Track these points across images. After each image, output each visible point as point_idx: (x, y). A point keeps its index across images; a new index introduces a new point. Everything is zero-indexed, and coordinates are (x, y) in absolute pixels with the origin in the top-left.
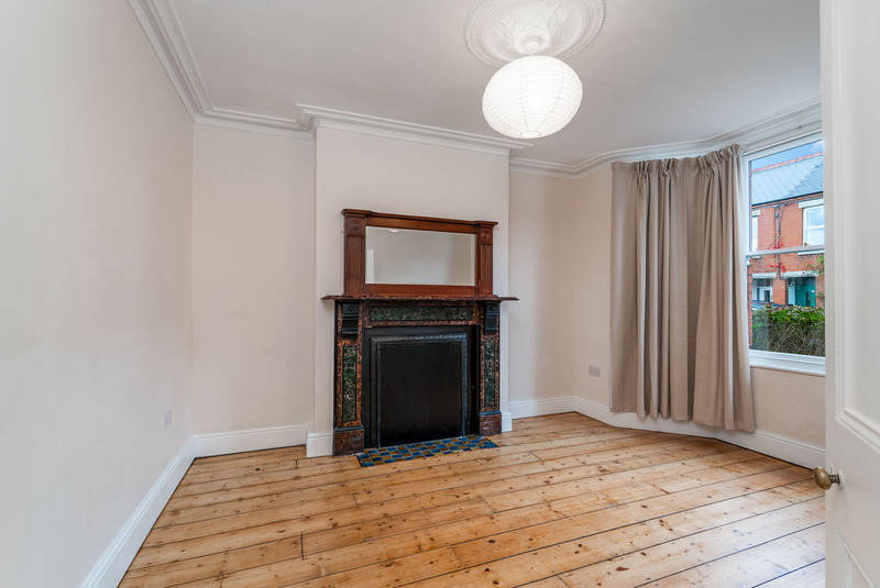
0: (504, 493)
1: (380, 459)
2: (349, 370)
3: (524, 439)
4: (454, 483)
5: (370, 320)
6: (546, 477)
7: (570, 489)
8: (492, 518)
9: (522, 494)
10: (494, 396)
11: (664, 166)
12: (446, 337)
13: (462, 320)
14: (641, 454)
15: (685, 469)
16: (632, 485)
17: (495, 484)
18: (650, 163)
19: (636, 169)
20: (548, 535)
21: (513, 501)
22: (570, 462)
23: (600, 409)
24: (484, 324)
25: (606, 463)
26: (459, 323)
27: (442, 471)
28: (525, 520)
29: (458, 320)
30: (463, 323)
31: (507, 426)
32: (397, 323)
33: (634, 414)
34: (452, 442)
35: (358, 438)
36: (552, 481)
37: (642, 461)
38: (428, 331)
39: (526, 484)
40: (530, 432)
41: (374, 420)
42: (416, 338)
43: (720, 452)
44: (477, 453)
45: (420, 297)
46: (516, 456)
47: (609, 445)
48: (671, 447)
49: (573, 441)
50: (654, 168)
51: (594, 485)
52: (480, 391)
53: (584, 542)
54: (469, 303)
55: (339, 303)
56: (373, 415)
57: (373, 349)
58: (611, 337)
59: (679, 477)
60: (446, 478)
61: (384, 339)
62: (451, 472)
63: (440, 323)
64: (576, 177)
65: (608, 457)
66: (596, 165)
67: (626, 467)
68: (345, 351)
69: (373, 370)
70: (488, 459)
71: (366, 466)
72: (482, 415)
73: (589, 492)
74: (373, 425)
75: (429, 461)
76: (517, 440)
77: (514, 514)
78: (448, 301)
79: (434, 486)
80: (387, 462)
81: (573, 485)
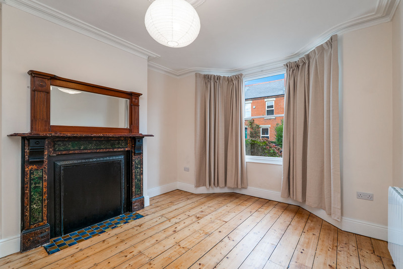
0: (153, 245)
1: (65, 244)
2: (35, 187)
3: (157, 209)
4: (122, 247)
5: (54, 150)
6: (173, 229)
7: (186, 232)
8: (150, 264)
9: (164, 242)
10: (140, 189)
11: (216, 78)
12: (111, 158)
13: (121, 148)
14: (210, 205)
15: (229, 209)
16: (212, 222)
17: (148, 240)
18: (211, 75)
19: (205, 77)
20: (183, 264)
21: (159, 248)
22: (182, 217)
23: (190, 187)
24: (134, 149)
25: (198, 213)
26: (120, 150)
27: (113, 241)
28: (169, 258)
29: (119, 148)
30: (122, 149)
31: (147, 203)
32: (76, 152)
33: (205, 187)
34: (116, 219)
35: (45, 234)
36: (177, 230)
37: (212, 209)
38: (99, 155)
39: (164, 236)
40: (159, 204)
41: (58, 218)
42: (91, 160)
43: (237, 198)
44: (133, 223)
45: (95, 135)
46: (155, 220)
47: (197, 204)
48: (220, 199)
49: (181, 205)
50: (212, 79)
51: (196, 227)
52: (132, 187)
53: (201, 261)
54: (126, 138)
55: (25, 138)
56: (58, 214)
57: (57, 170)
58: (195, 153)
59: (227, 213)
60: (116, 245)
61: (67, 163)
62: (119, 240)
63: (107, 150)
64: (178, 78)
65: (198, 210)
66: (188, 73)
67: (207, 213)
68: (31, 173)
69: (57, 184)
70: (140, 226)
71: (53, 253)
72: (134, 200)
73: (195, 232)
74: (58, 222)
75: (103, 236)
76: (153, 210)
77: (161, 257)
78: (113, 137)
79: (108, 254)
80: (70, 245)
81: (187, 229)
